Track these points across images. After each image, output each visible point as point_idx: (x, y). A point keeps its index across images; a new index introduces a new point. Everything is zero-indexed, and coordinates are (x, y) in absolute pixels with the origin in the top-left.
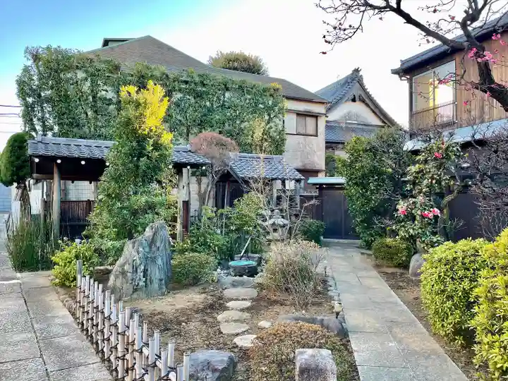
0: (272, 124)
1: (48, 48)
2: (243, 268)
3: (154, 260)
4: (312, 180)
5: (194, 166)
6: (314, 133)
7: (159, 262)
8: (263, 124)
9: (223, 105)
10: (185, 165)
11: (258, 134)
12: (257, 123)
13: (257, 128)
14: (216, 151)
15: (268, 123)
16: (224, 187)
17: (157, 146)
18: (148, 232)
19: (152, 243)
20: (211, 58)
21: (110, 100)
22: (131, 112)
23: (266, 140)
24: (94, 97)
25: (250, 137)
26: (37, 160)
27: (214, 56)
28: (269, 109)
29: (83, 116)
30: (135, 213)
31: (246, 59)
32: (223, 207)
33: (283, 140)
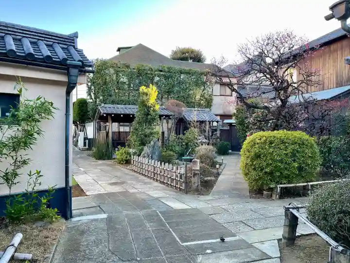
0: (205, 91)
1: (97, 60)
2: (188, 159)
3: (155, 153)
4: (226, 121)
5: (166, 116)
6: (230, 94)
7: (157, 154)
8: (201, 91)
9: (179, 83)
10: (163, 116)
11: (198, 97)
12: (197, 92)
13: (197, 94)
14: (176, 109)
15: (203, 90)
16: (180, 124)
17: (154, 111)
18: (152, 143)
19: (153, 147)
20: (173, 51)
21: (125, 83)
22: (145, 98)
23: (202, 100)
24: (118, 82)
25: (193, 99)
26: (105, 115)
27: (175, 49)
28: (204, 83)
29: (113, 91)
30: (146, 136)
31: (192, 52)
32: (180, 134)
33: (211, 100)
